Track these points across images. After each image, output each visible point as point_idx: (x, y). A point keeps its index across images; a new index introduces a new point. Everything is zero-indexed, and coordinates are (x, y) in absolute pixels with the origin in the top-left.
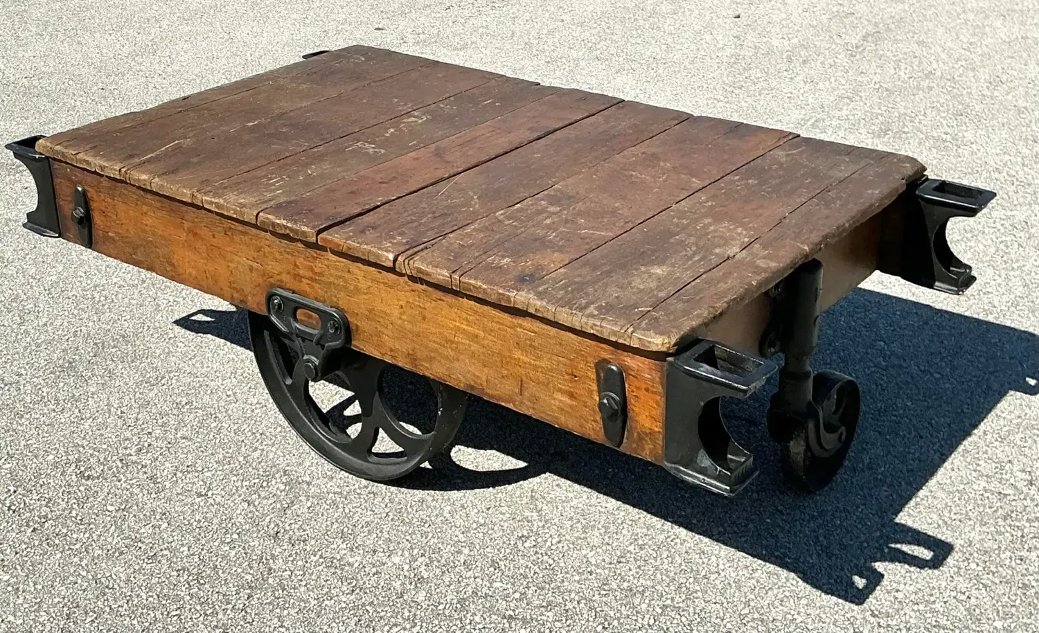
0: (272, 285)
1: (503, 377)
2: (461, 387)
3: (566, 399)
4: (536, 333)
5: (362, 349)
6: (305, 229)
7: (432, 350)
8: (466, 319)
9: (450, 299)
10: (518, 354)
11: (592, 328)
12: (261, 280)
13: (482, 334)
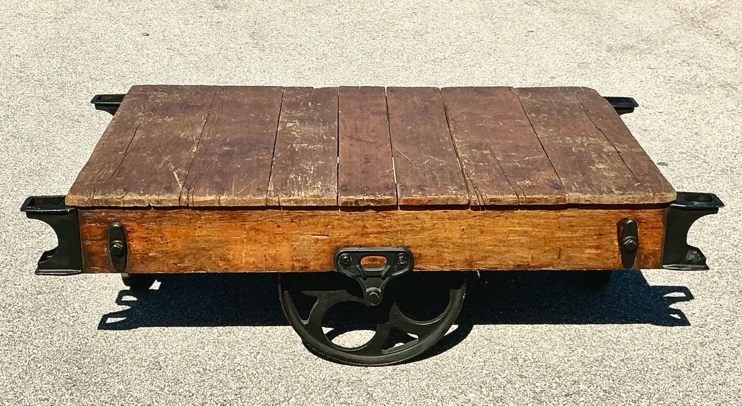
0: (338, 248)
1: (545, 252)
2: (511, 268)
3: (594, 251)
4: (574, 217)
5: (424, 269)
6: (387, 197)
7: (487, 252)
8: (519, 223)
9: (506, 213)
10: (559, 234)
11: (627, 200)
12: (326, 247)
13: (531, 229)
